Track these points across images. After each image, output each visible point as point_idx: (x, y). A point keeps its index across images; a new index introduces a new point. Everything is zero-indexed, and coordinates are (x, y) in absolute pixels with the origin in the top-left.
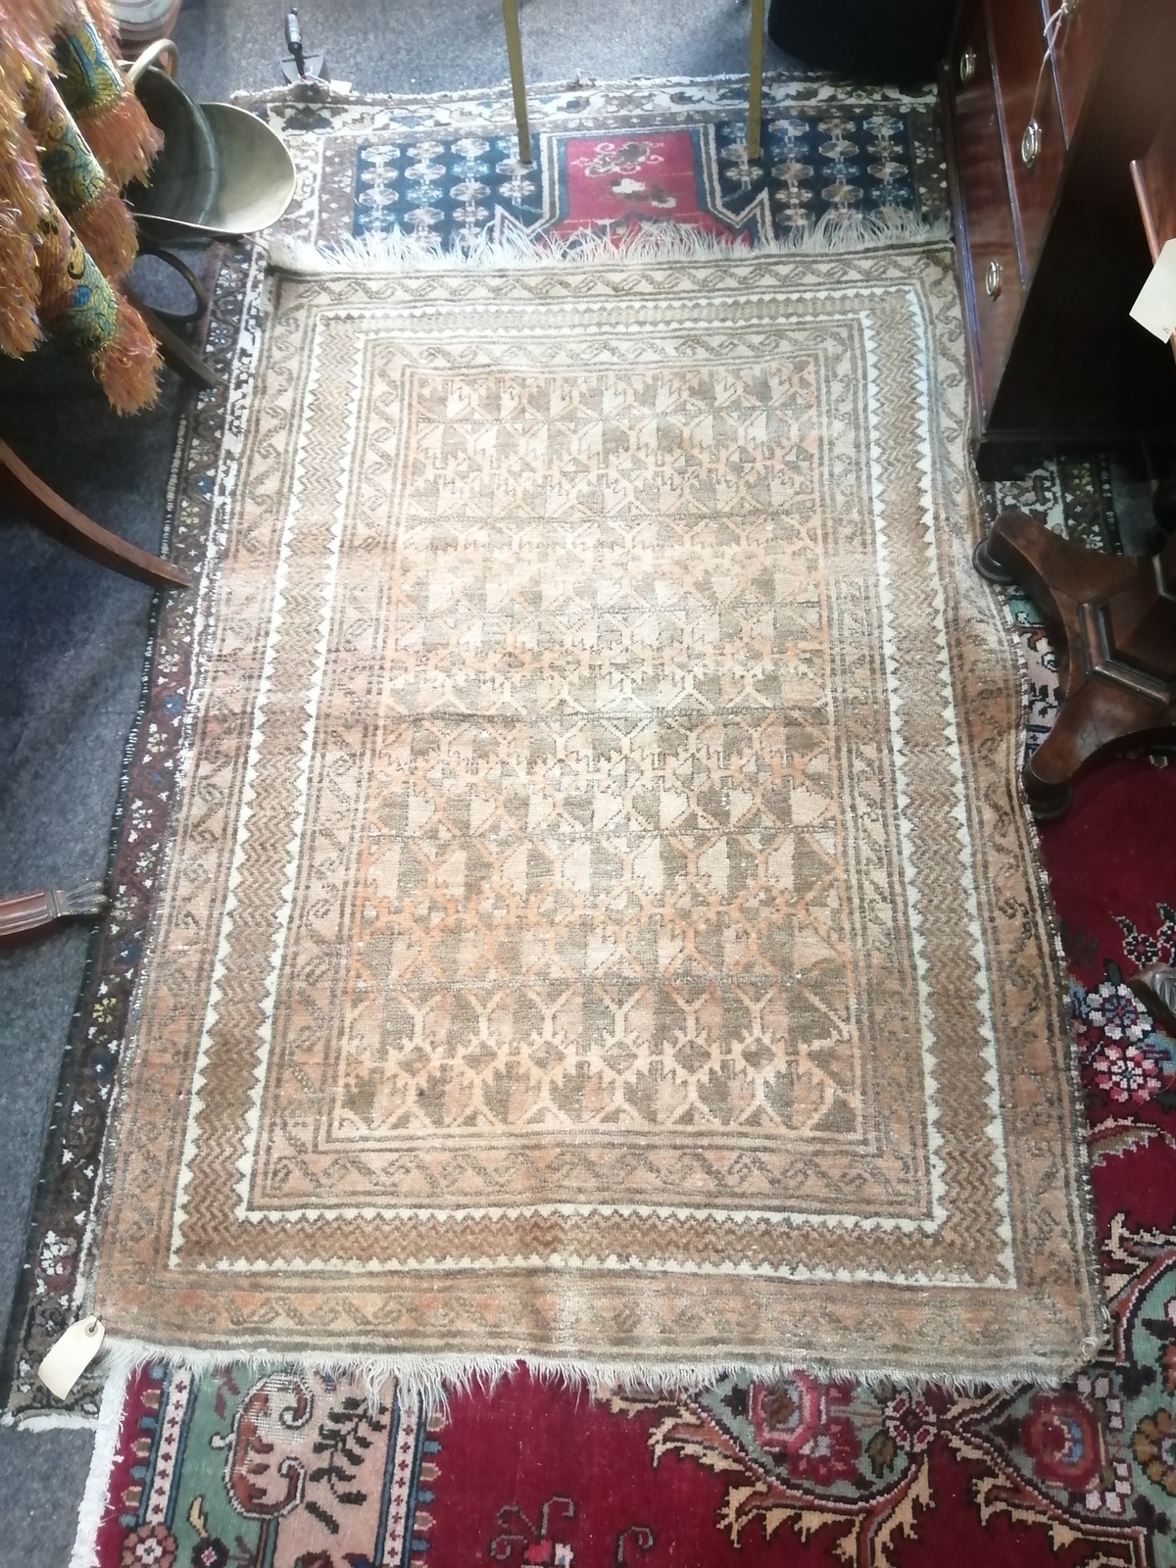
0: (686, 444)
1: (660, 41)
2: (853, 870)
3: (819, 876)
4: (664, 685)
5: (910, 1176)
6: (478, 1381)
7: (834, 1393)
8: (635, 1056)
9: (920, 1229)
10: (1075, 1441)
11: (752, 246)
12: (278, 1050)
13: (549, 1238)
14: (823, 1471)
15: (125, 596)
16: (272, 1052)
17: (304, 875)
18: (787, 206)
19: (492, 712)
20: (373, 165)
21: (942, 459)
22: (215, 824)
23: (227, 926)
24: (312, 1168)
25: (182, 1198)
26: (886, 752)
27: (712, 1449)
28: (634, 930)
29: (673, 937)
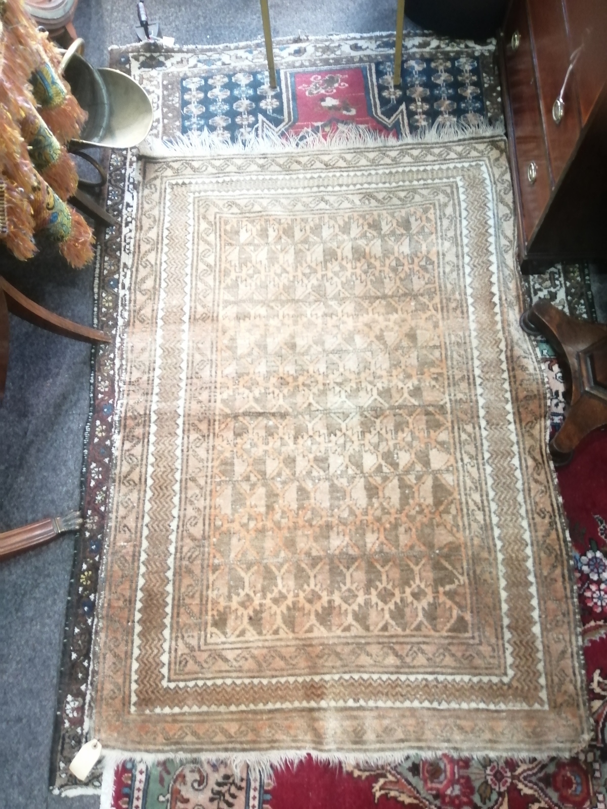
0: (368, 257)
1: (342, 10)
2: (463, 494)
3: (446, 498)
4: (362, 393)
5: (496, 654)
6: (288, 765)
7: (461, 763)
8: (357, 596)
9: (501, 681)
10: (577, 784)
11: (398, 138)
12: (176, 597)
13: (319, 692)
14: (457, 802)
15: (76, 348)
16: (173, 599)
17: (183, 503)
18: (416, 113)
19: (274, 410)
20: (190, 90)
21: (502, 263)
22: (135, 476)
23: (146, 532)
24: (198, 659)
25: (134, 677)
26: (477, 428)
27: (403, 793)
28: (353, 529)
29: (373, 532)
